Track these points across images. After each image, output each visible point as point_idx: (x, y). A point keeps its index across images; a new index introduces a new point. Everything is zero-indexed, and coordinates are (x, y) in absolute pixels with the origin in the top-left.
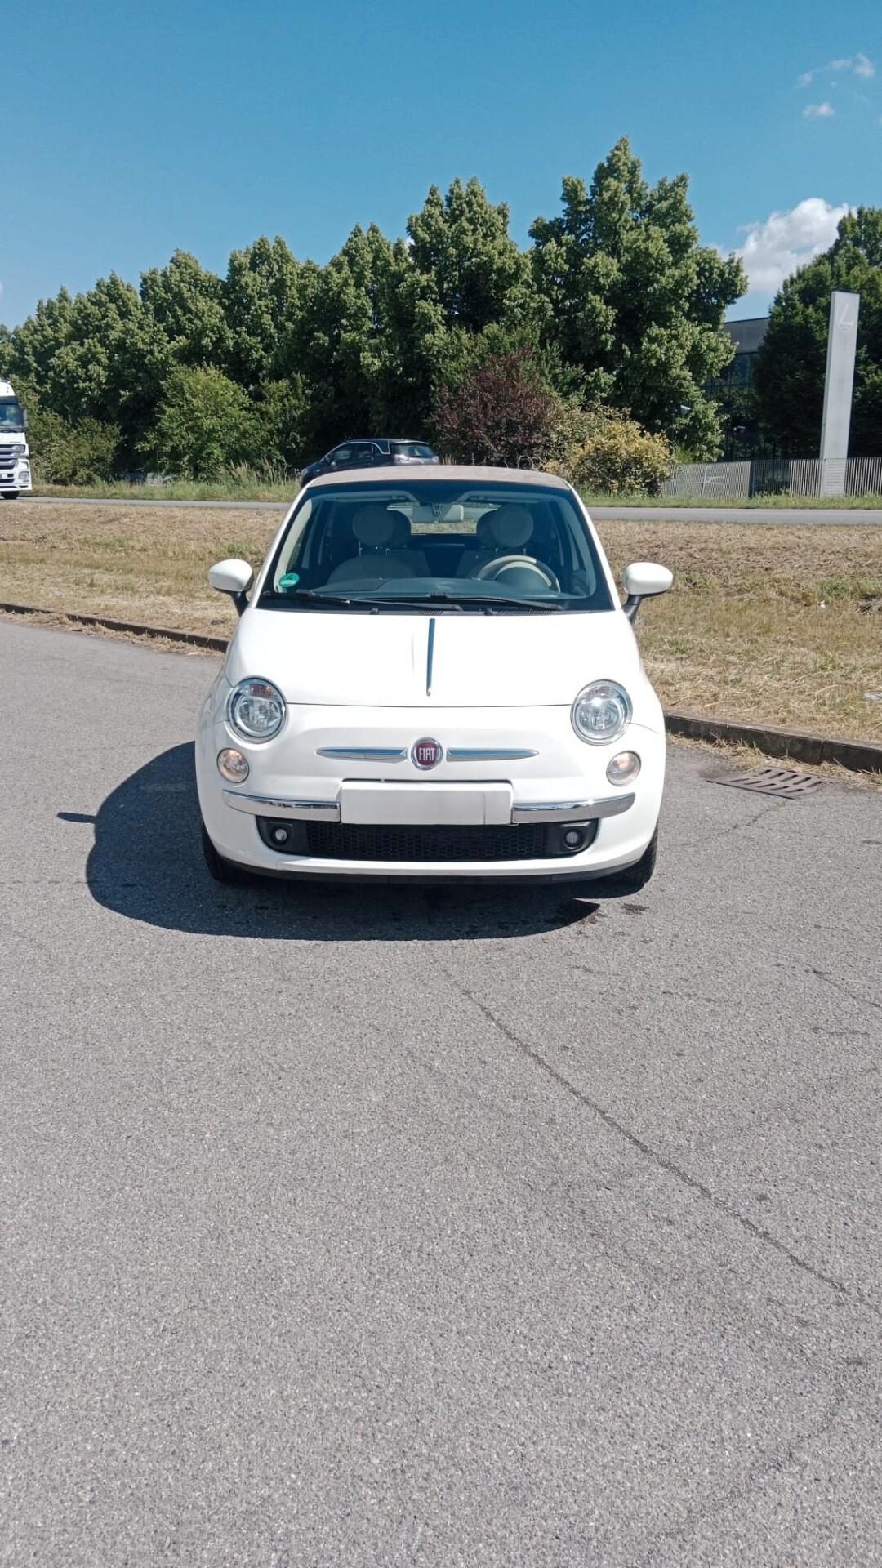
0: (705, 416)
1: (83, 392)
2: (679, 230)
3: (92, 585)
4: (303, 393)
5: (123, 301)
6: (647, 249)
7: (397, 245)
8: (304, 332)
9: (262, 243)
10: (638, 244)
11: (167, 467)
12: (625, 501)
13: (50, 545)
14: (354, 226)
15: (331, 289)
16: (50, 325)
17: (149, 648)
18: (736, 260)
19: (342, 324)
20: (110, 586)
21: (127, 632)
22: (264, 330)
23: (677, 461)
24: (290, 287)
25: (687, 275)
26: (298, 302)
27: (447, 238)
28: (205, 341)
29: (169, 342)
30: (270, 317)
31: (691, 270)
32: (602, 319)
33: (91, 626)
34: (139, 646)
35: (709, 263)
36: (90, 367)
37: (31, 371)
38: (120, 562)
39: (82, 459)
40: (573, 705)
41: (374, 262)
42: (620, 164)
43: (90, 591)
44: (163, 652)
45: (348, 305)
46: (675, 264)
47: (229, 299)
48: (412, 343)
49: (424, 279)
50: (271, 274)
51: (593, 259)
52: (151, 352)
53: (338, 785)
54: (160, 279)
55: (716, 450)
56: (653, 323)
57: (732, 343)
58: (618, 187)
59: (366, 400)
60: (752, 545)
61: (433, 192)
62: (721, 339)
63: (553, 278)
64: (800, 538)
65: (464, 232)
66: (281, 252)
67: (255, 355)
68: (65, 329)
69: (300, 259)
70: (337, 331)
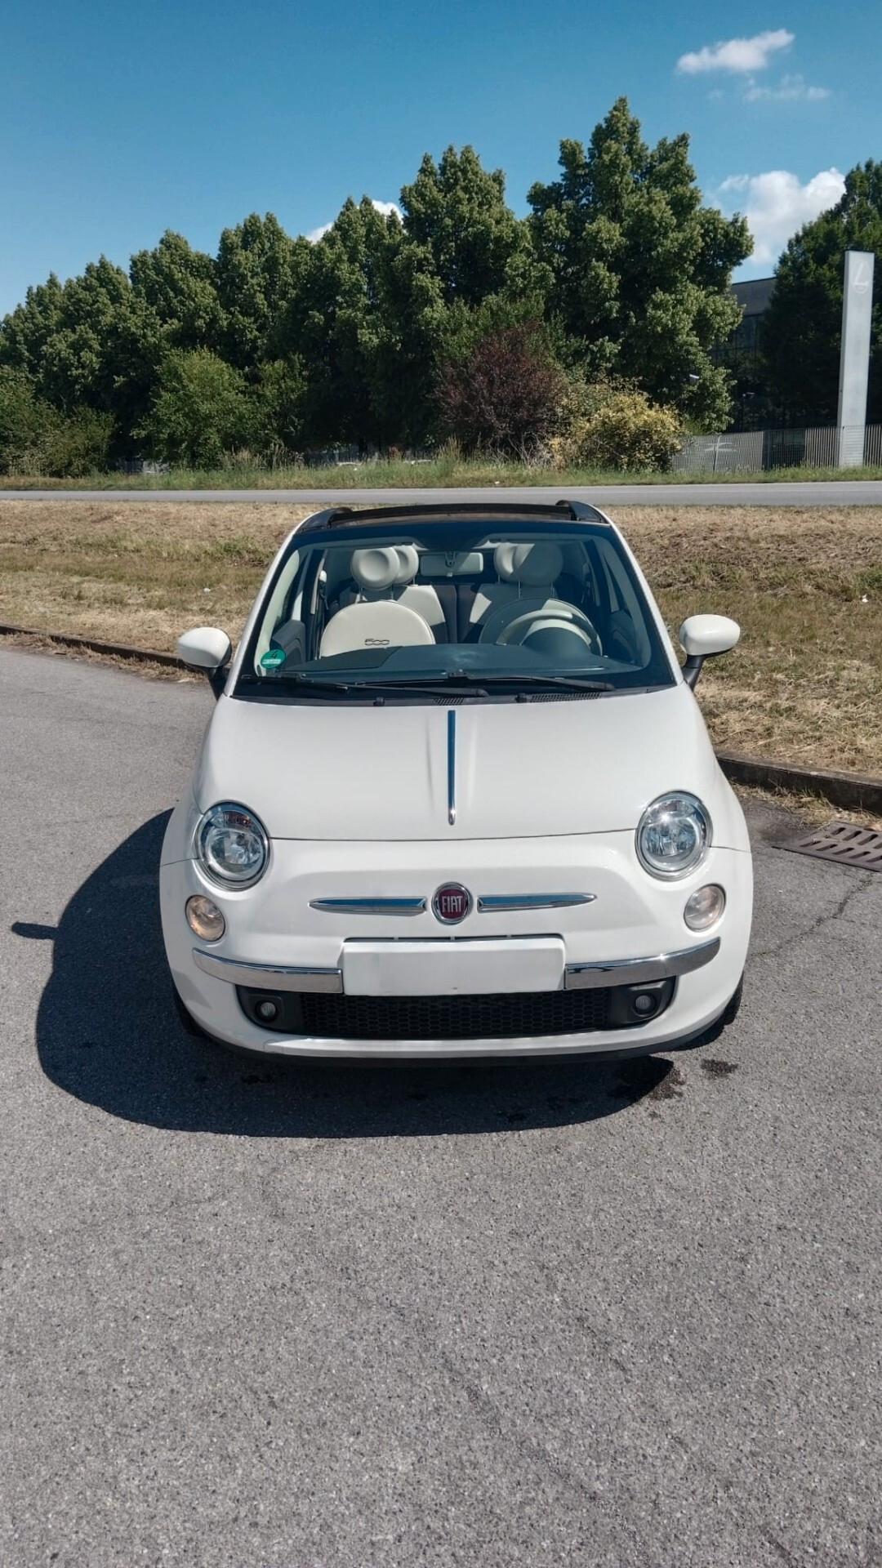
0: (713, 383)
1: (76, 379)
2: (682, 192)
3: (79, 597)
4: (300, 374)
5: (114, 285)
6: (650, 212)
7: (390, 217)
8: (298, 310)
9: (254, 220)
10: (640, 207)
11: (165, 453)
12: (637, 479)
13: (40, 547)
14: (346, 200)
15: (324, 266)
16: (40, 313)
17: (137, 674)
18: (740, 220)
19: (337, 301)
20: (97, 599)
21: (114, 656)
22: (257, 310)
23: (687, 432)
24: (282, 265)
25: (692, 238)
26: (290, 280)
27: (442, 207)
28: (200, 323)
29: (161, 326)
30: (262, 296)
31: (696, 233)
32: (605, 286)
33: (75, 649)
34: (127, 672)
35: (713, 224)
36: (82, 354)
37: (23, 360)
38: (111, 566)
39: (77, 449)
40: (637, 830)
41: (367, 236)
42: (619, 125)
43: (77, 605)
44: (152, 680)
45: (342, 281)
46: (679, 227)
47: (221, 279)
48: (408, 319)
49: (420, 251)
50: (263, 252)
51: (594, 224)
52: (145, 336)
53: (339, 947)
54: (150, 261)
55: (725, 417)
56: (657, 288)
57: (739, 306)
58: (618, 149)
59: (364, 380)
60: (782, 533)
61: (427, 160)
62: (726, 302)
63: (553, 246)
64: (832, 522)
65: (459, 201)
66: (272, 229)
67: (249, 336)
68: (56, 316)
69: (291, 233)
70: (331, 308)
